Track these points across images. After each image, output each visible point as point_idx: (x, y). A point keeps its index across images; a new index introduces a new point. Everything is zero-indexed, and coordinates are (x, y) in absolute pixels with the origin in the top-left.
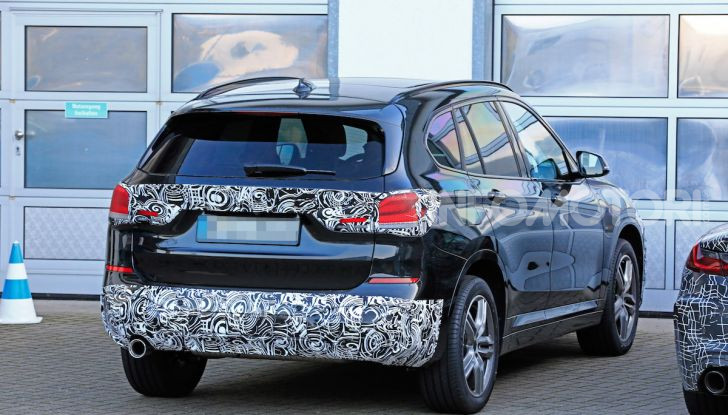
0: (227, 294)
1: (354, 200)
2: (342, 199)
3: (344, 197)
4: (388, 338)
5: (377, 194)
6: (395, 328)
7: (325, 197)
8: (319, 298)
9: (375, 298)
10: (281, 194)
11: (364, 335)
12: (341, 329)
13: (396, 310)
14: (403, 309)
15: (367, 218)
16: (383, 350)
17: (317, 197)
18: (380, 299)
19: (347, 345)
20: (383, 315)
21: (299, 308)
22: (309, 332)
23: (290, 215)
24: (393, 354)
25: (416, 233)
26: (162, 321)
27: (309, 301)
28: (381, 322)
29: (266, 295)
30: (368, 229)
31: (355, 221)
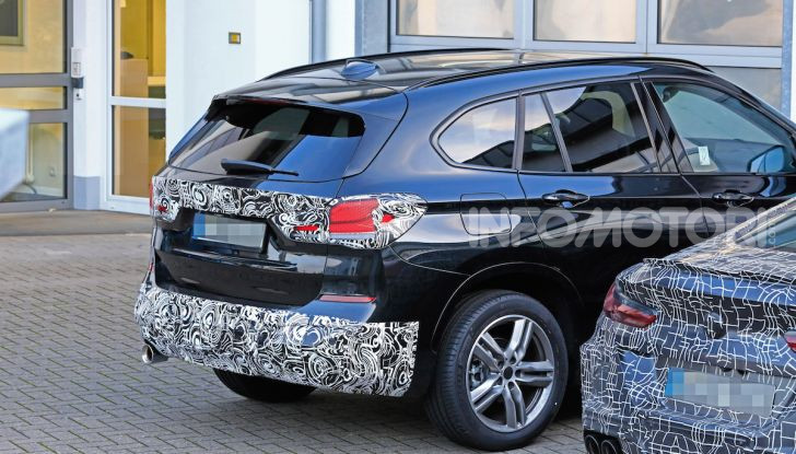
0: (203, 303)
1: (305, 205)
2: (295, 204)
3: (296, 201)
4: (334, 364)
5: (327, 200)
6: (341, 354)
7: (279, 200)
8: (271, 314)
9: (322, 317)
10: (244, 195)
11: (306, 358)
12: (283, 351)
13: (341, 333)
14: (350, 332)
15: (318, 226)
16: (332, 378)
17: (273, 199)
18: (325, 320)
19: (294, 369)
20: (325, 338)
21: (253, 323)
22: (259, 352)
23: (253, 219)
24: (346, 383)
25: (372, 245)
26: (157, 327)
27: (261, 317)
28: (323, 346)
29: (230, 306)
30: (319, 239)
31: (307, 229)
